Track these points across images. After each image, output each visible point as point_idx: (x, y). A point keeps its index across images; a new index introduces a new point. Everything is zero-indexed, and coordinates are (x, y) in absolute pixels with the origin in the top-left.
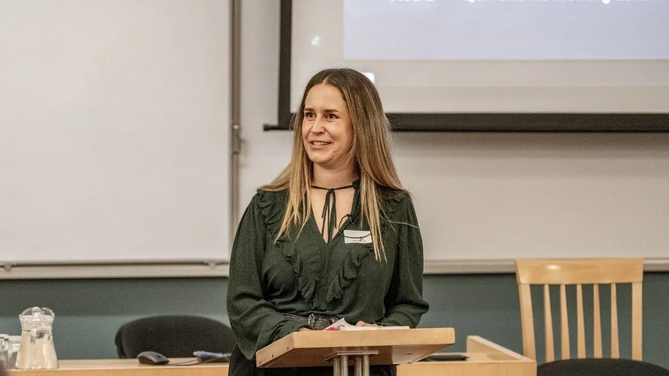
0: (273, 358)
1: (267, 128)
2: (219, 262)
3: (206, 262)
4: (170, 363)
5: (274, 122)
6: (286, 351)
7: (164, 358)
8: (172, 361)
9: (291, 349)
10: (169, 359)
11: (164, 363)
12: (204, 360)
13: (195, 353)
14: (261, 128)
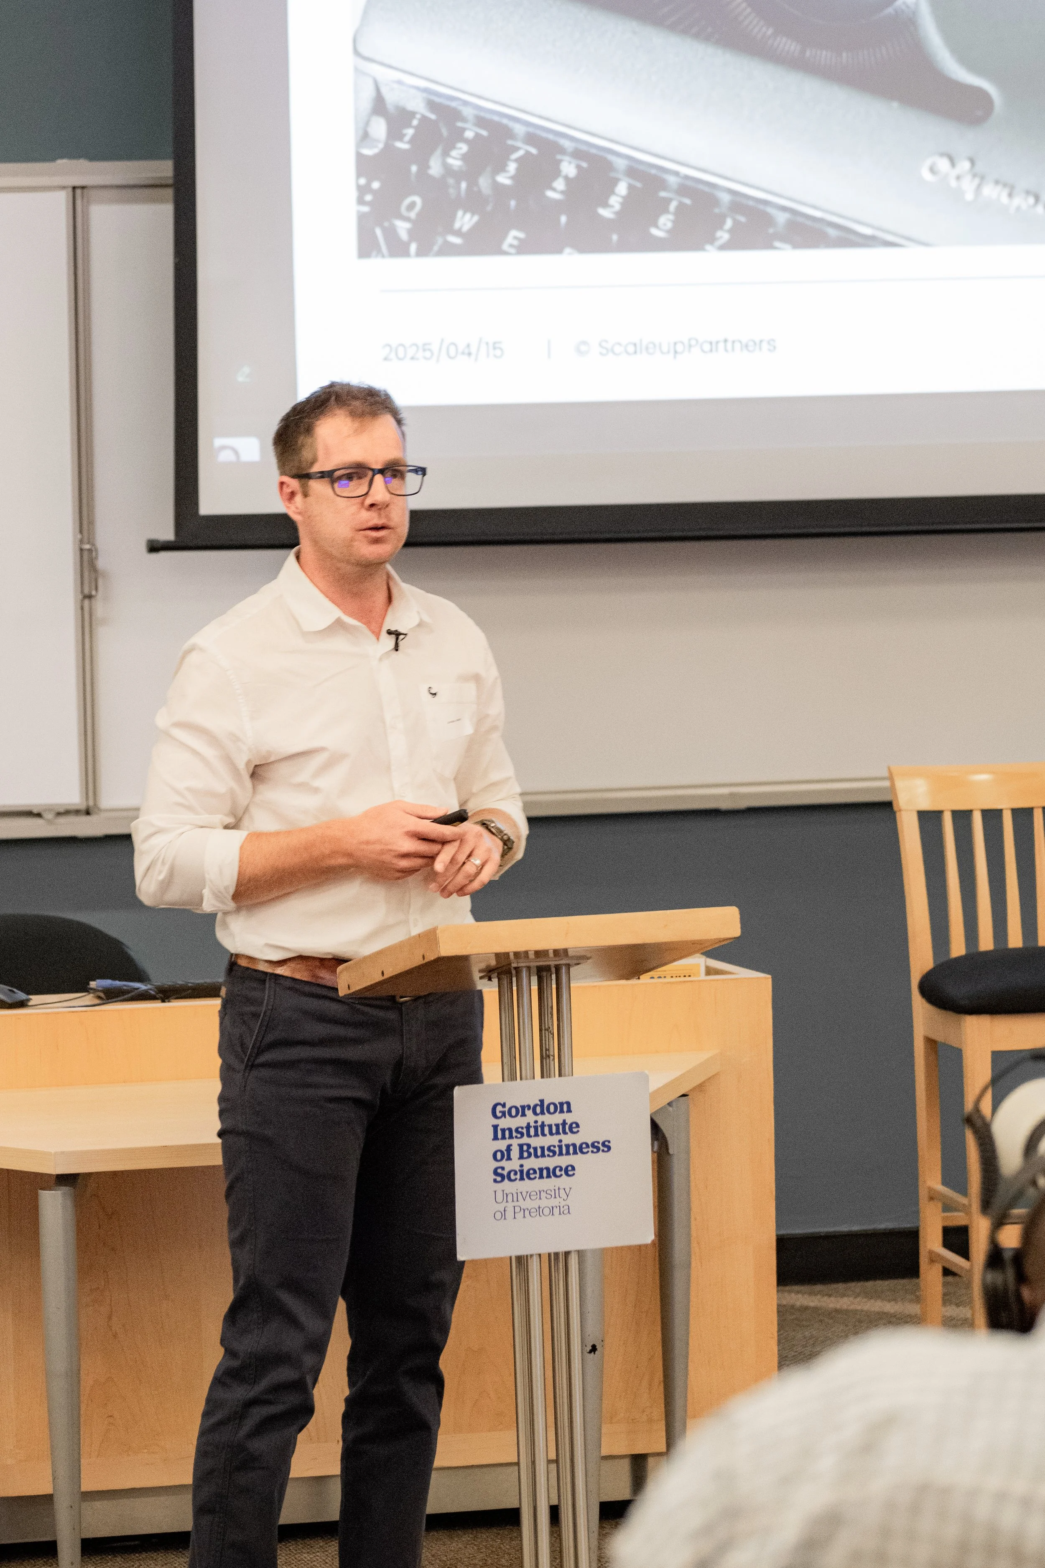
0: (383, 978)
1: (155, 547)
2: (62, 810)
3: (35, 811)
4: (30, 1003)
5: (168, 534)
6: (417, 961)
7: (21, 996)
8: (35, 999)
9: (431, 957)
10: (31, 997)
11: (22, 1004)
12: (110, 996)
13: (93, 984)
14: (143, 548)
